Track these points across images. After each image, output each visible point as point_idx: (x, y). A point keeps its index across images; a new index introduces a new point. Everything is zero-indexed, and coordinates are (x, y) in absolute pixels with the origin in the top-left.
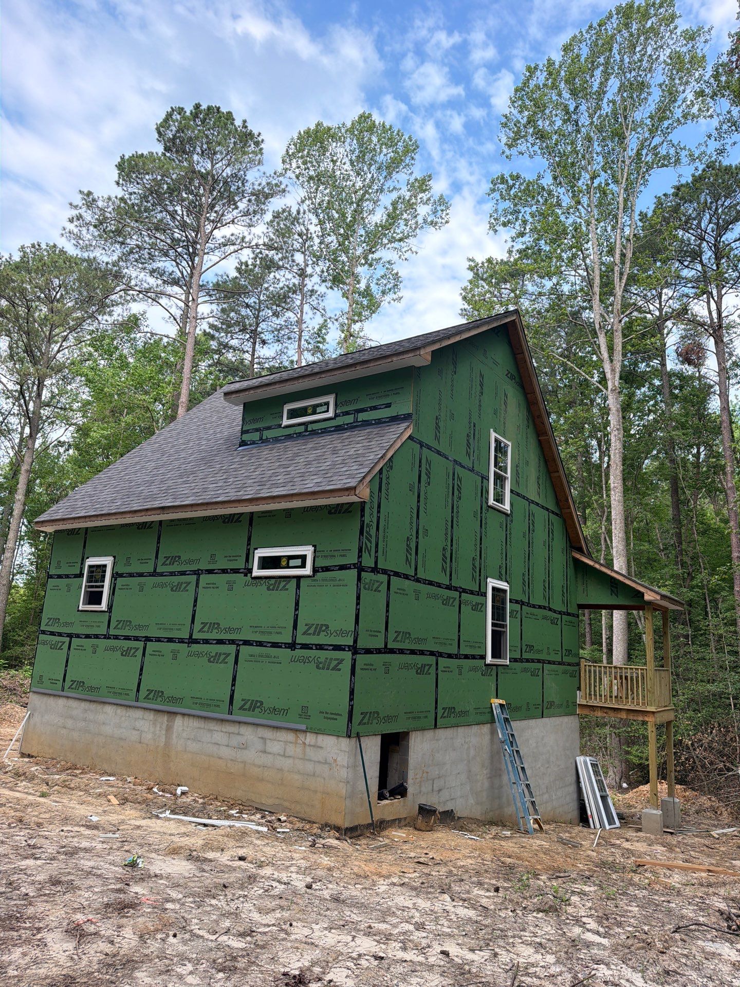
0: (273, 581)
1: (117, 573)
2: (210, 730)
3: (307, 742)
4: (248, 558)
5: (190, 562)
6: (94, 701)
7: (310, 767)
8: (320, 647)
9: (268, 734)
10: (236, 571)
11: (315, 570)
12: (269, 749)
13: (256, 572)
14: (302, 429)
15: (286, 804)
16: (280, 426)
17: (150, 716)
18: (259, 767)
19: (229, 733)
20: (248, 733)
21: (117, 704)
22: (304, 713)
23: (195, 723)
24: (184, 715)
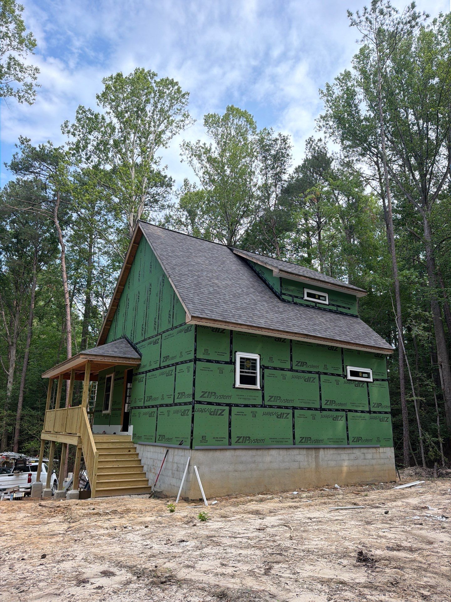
0: (357, 383)
1: (263, 366)
2: (339, 454)
3: (380, 452)
4: (344, 369)
5: (313, 366)
6: (260, 449)
7: (382, 461)
8: (380, 413)
9: (365, 451)
10: (339, 375)
11: (374, 380)
12: (366, 458)
13: (349, 377)
14: (314, 304)
15: (376, 478)
16: (303, 298)
17: (304, 452)
18: (364, 466)
19: (349, 454)
20: (357, 452)
21: (279, 448)
22: (378, 440)
23: (331, 452)
24: (324, 448)
